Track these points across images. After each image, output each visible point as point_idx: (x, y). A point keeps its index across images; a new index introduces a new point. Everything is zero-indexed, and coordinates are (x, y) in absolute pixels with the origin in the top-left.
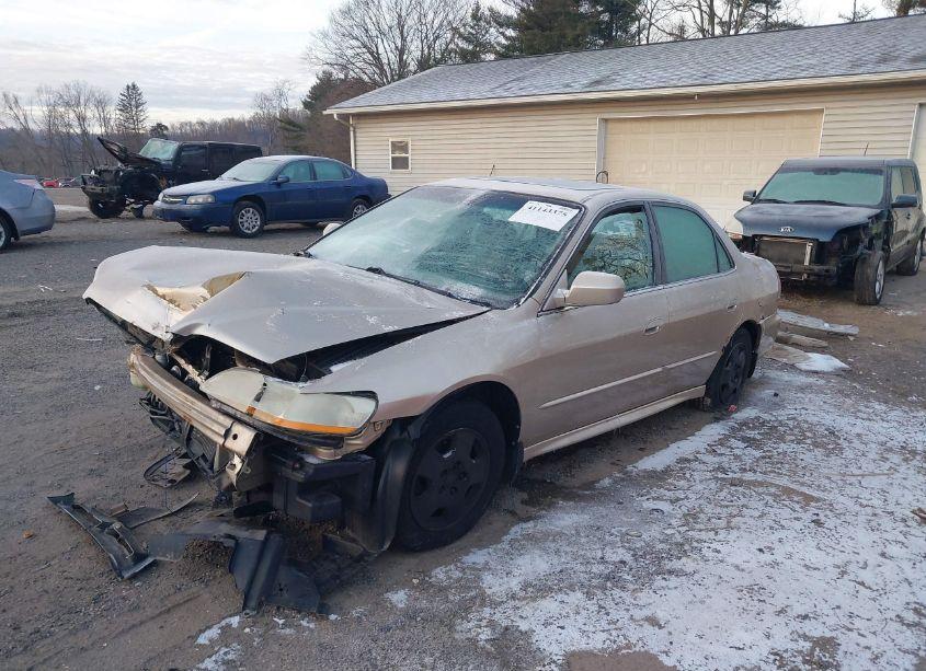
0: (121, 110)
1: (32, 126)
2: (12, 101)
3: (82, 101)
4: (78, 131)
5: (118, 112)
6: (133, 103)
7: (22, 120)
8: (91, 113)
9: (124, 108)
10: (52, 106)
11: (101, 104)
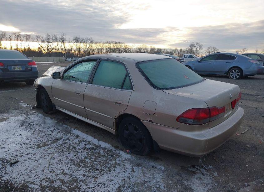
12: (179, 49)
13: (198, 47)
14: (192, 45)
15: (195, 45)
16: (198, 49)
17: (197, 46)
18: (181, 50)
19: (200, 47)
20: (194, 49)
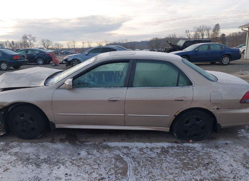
0: (213, 31)
1: (191, 37)
2: (187, 31)
3: (203, 30)
4: (201, 38)
5: (212, 32)
6: (217, 29)
7: (189, 36)
8: (205, 33)
9: (214, 30)
10: (196, 32)
11: (208, 30)
12: (10, 41)
13: (32, 39)
14: (25, 38)
15: (28, 37)
16: (32, 41)
17: (30, 38)
18: (13, 42)
19: (34, 39)
20: (28, 41)
